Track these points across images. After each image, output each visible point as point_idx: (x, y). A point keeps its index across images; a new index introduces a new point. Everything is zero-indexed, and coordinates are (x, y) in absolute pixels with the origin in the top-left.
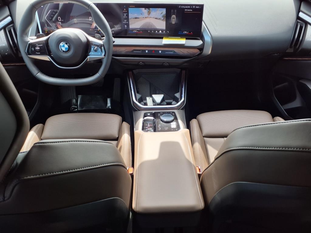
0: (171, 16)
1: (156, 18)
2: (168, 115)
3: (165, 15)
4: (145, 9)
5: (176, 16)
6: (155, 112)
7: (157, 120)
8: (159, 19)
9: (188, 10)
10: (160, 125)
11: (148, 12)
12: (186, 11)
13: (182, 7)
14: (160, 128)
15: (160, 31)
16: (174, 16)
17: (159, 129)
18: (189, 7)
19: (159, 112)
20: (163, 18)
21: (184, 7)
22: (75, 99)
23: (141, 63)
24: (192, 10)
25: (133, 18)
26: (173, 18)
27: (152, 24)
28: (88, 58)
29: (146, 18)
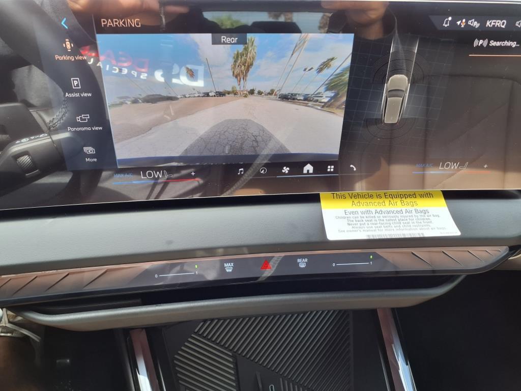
0: (383, 81)
1: (285, 98)
3: (346, 77)
4: (215, 42)
5: (413, 82)
8: (307, 99)
9: (493, 43)
11: (237, 57)
12: (480, 49)
13: (462, 23)
15: (309, 168)
16: (400, 81)
18: (501, 24)
20: (331, 94)
21: (476, 24)
24: (514, 44)
25: (135, 101)
26: (395, 92)
27: (264, 130)
29: (220, 94)
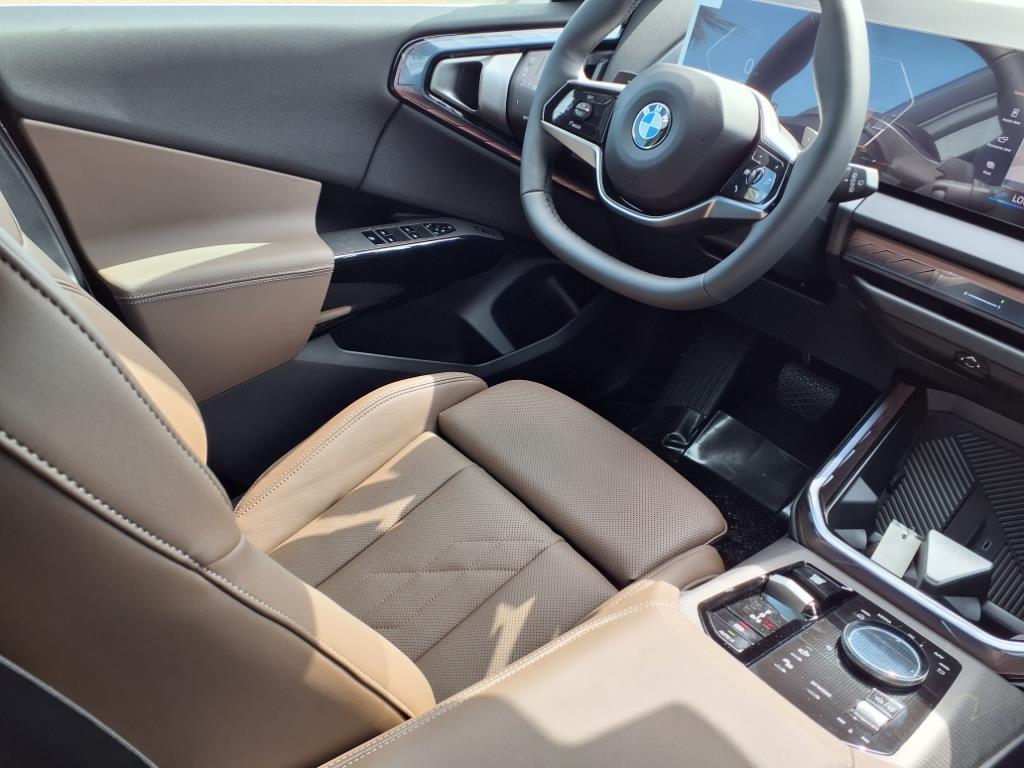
2: (901, 648)
6: (854, 594)
7: (822, 624)
10: (814, 653)
14: (790, 667)
17: (783, 665)
19: (874, 609)
22: (703, 415)
23: (971, 361)
28: (709, 204)
